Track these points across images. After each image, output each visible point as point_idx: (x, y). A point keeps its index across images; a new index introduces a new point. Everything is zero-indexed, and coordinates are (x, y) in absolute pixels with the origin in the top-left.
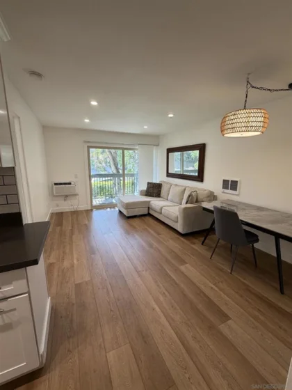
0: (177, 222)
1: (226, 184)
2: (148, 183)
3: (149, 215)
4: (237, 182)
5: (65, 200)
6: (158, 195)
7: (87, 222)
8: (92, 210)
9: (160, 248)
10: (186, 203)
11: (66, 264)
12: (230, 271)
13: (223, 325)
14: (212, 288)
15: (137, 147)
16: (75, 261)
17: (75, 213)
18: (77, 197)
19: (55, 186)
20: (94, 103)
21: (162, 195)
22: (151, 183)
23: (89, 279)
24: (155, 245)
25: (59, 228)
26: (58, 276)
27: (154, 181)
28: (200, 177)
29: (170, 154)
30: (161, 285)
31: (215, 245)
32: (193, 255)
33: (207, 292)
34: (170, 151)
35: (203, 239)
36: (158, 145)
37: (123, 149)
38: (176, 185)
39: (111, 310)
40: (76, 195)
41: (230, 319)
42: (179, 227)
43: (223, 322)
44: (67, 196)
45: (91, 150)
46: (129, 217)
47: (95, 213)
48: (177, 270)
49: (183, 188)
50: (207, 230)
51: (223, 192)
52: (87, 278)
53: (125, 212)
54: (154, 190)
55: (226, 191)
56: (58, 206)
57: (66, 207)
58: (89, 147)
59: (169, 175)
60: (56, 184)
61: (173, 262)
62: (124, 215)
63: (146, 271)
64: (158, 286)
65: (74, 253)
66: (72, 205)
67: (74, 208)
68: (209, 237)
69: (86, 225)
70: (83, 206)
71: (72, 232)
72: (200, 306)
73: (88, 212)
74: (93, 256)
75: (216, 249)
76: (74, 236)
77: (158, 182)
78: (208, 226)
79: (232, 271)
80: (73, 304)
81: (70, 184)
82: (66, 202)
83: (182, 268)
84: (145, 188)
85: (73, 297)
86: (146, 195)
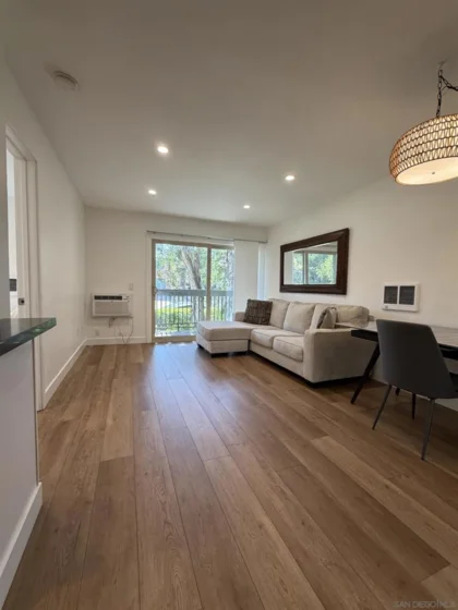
0: (302, 361)
1: (390, 294)
2: (249, 301)
3: (250, 353)
4: (413, 288)
5: (110, 325)
6: (266, 321)
7: (142, 360)
8: (153, 344)
9: (271, 406)
10: (318, 327)
11: (92, 424)
12: (420, 455)
13: (431, 578)
14: (387, 487)
15: (232, 244)
16: (110, 422)
17: (125, 348)
18: (131, 321)
19: (95, 301)
20: (163, 150)
21: (272, 321)
22: (253, 301)
23: (131, 454)
24: (262, 399)
25: (93, 367)
26: (72, 444)
27: (259, 298)
28: (340, 287)
29: (285, 254)
30: (276, 475)
31: (379, 405)
32: (337, 420)
33: (378, 495)
34: (285, 248)
35: (353, 393)
36: (265, 242)
37: (210, 247)
38: (297, 303)
39: (166, 522)
40: (128, 317)
41: (449, 564)
42: (306, 371)
43: (433, 571)
44: (113, 318)
45: (158, 245)
46: (215, 356)
47: (158, 349)
48: (306, 447)
49: (310, 306)
50: (359, 378)
51: (386, 310)
52: (127, 452)
53: (207, 346)
54: (260, 312)
55: (391, 306)
56: (97, 334)
57: (110, 336)
58: (155, 242)
59: (284, 288)
60: (97, 298)
61: (298, 430)
62: (207, 352)
63: (244, 444)
64: (269, 475)
65: (111, 405)
66: (120, 334)
67: (124, 339)
68: (363, 391)
69: (139, 364)
70: (139, 337)
71: (114, 374)
72: (367, 527)
73: (147, 348)
74: (144, 412)
75: (383, 413)
76: (115, 380)
77: (265, 299)
78: (360, 372)
79: (423, 454)
80: (88, 503)
81: (120, 298)
82: (112, 329)
83: (317, 443)
84: (243, 308)
85: (92, 488)
86: (245, 321)
